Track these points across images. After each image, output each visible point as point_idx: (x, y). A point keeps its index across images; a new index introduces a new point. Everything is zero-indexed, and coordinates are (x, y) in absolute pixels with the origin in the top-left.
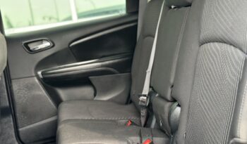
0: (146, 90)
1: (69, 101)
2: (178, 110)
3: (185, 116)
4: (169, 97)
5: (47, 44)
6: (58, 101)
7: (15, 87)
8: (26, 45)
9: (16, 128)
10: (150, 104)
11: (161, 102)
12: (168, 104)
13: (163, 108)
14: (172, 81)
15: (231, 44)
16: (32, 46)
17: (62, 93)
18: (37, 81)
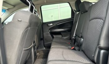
0: (74, 35)
1: (56, 38)
2: (82, 39)
3: (84, 41)
4: (80, 36)
5: (52, 24)
6: (53, 37)
7: (44, 34)
8: (47, 24)
9: (44, 43)
10: (75, 39)
11: (78, 38)
12: (80, 38)
13: (78, 39)
14: (81, 32)
15: (99, 19)
16: (48, 25)
17: (54, 36)
18: (49, 33)
